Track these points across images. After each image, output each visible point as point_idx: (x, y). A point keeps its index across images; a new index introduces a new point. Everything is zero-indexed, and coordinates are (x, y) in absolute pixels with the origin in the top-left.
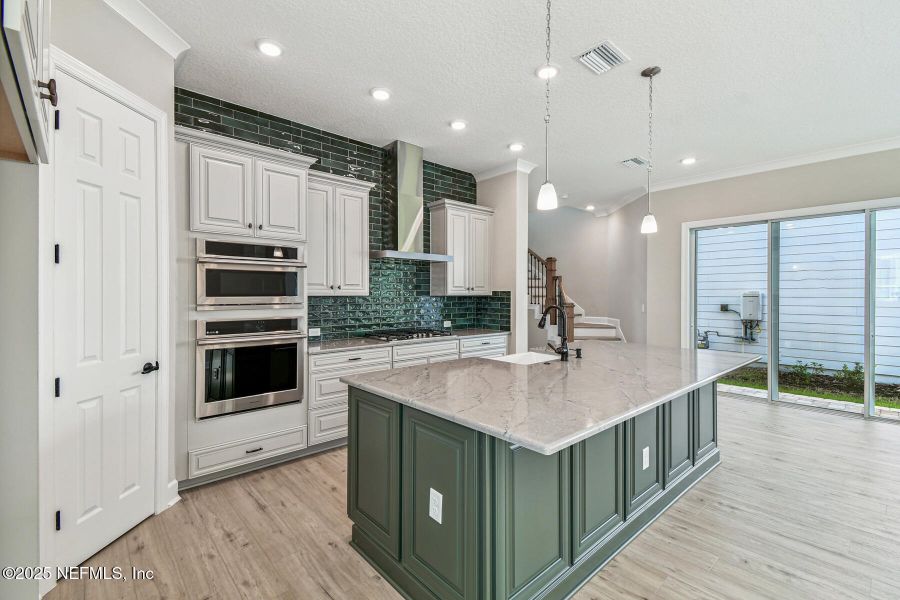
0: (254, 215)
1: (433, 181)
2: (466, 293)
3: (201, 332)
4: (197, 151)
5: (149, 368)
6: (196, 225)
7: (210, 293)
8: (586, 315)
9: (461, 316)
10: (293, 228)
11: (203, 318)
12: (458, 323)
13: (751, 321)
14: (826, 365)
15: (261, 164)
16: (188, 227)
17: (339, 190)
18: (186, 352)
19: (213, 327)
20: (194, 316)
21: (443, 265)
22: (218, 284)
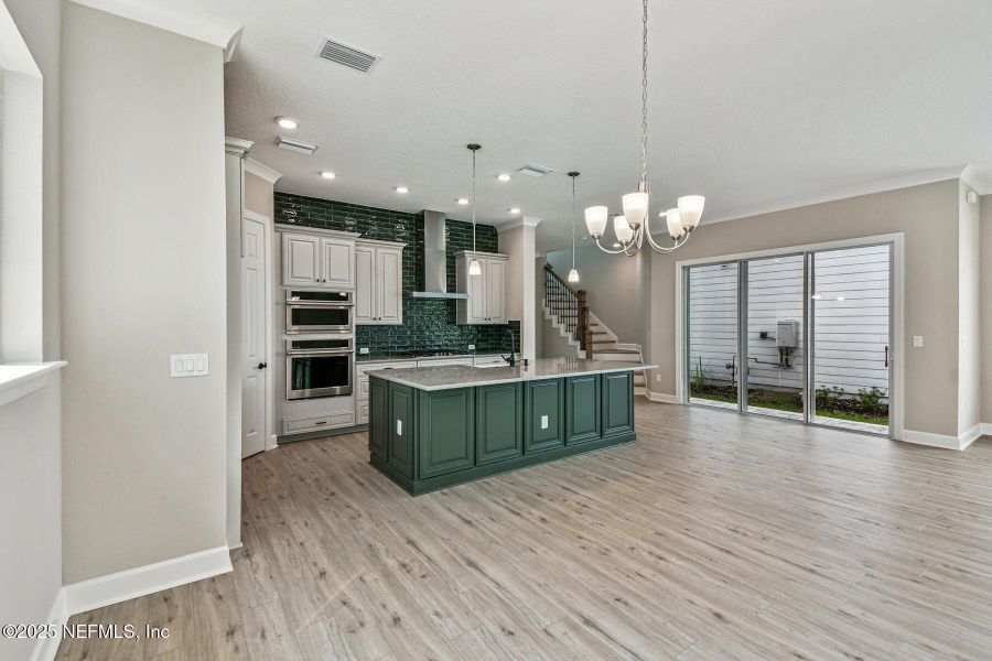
0: (321, 274)
1: (458, 235)
2: (485, 322)
3: (289, 347)
4: (287, 236)
5: (261, 366)
6: (286, 282)
7: (294, 323)
8: (620, 341)
9: (484, 341)
10: (345, 280)
11: (290, 339)
12: (481, 346)
13: (787, 348)
14: (847, 389)
15: (325, 240)
16: (282, 283)
17: (380, 250)
18: (281, 358)
19: (296, 344)
20: (285, 337)
21: (464, 301)
22: (300, 317)
